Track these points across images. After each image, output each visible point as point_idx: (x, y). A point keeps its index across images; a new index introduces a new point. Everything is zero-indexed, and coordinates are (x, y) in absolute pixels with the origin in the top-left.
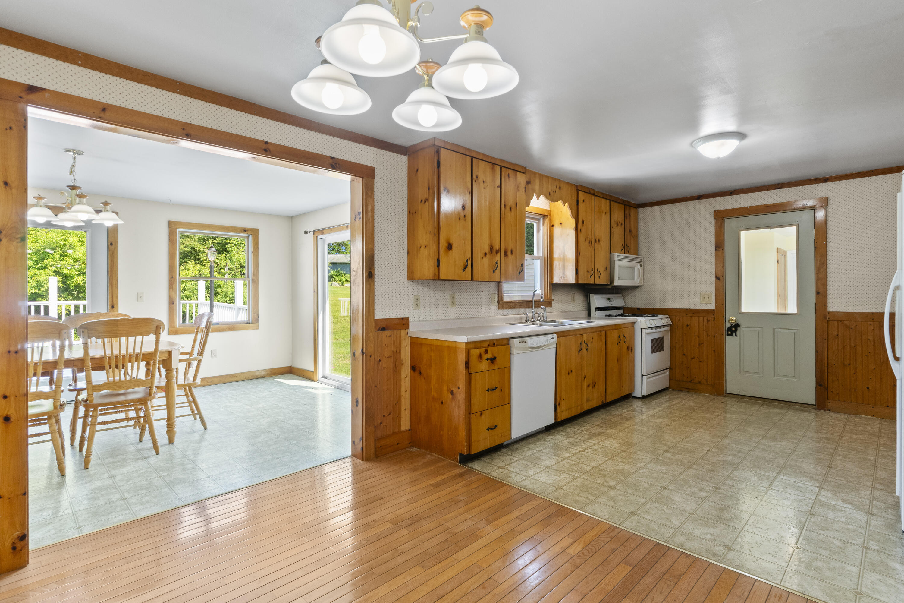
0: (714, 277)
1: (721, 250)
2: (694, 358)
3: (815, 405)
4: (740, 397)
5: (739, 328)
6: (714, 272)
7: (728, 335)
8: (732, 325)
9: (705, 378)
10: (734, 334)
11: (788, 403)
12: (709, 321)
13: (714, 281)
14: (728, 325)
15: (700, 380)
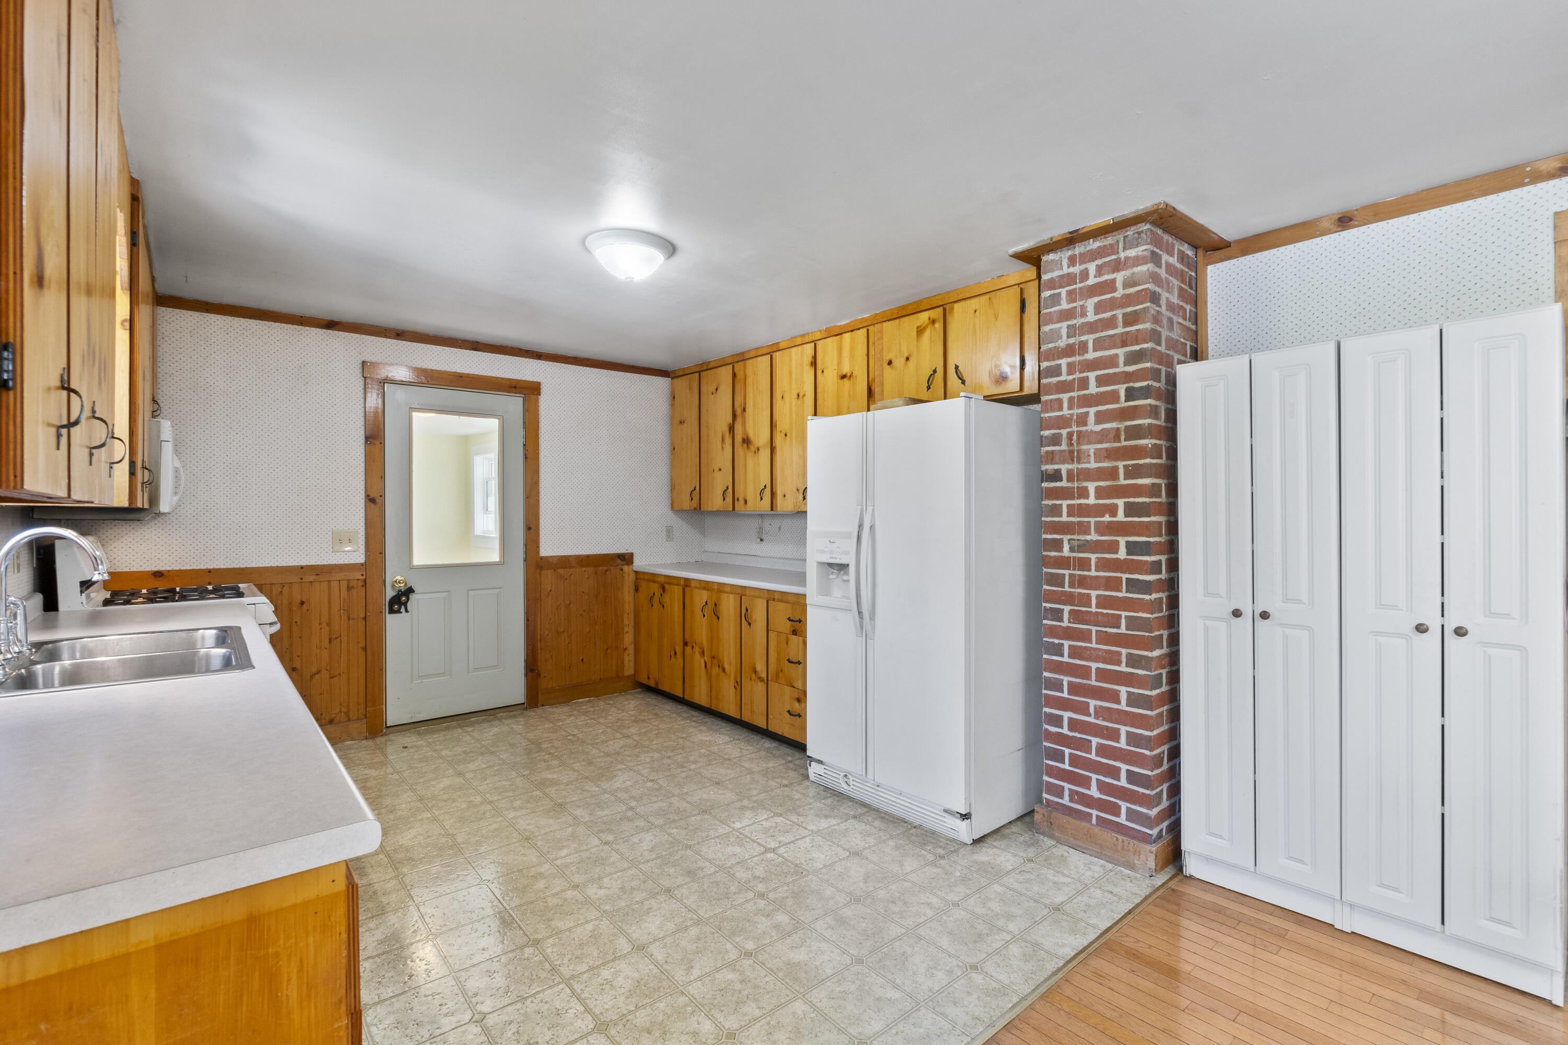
0: (363, 496)
1: (377, 442)
2: (319, 672)
3: (524, 703)
4: (412, 726)
5: (412, 596)
6: (363, 488)
7: (392, 611)
8: (400, 591)
9: (344, 710)
10: (403, 609)
11: (488, 712)
12: (353, 587)
13: (363, 506)
14: (390, 593)
15: (333, 716)
